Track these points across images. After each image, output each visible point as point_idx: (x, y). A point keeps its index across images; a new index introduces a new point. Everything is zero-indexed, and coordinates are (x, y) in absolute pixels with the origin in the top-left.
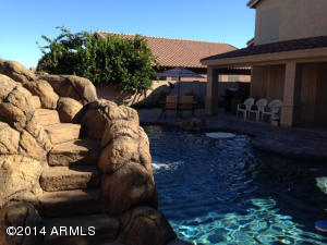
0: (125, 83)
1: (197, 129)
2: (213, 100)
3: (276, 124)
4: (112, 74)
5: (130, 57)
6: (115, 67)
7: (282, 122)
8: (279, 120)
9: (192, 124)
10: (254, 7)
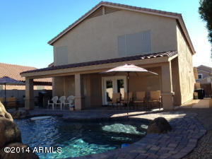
1: (24, 116)
2: (30, 100)
3: (72, 109)
7: (76, 108)
8: (74, 107)
10: (52, 44)
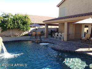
0: (21, 28)
1: (39, 42)
4: (17, 26)
5: (23, 21)
6: (18, 23)
8: (63, 39)
9: (37, 41)
10: (58, 7)
